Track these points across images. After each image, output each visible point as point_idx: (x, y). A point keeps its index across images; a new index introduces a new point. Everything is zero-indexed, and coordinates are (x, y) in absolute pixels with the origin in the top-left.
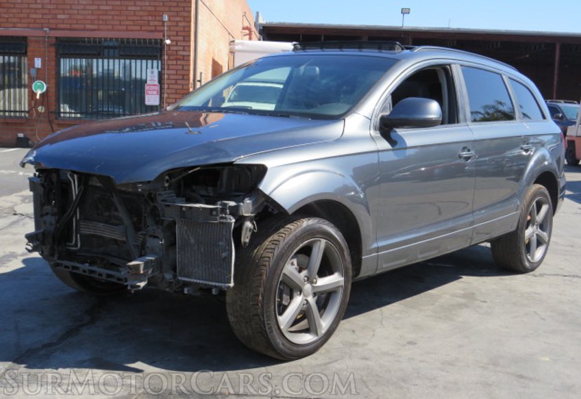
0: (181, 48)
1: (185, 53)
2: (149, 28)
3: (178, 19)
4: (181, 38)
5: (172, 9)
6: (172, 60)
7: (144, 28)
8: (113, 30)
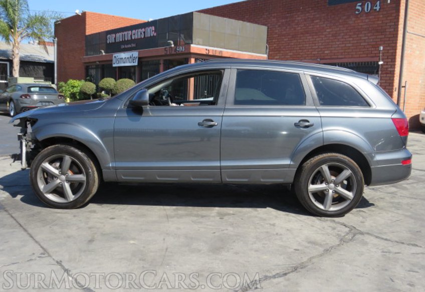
0: (390, 66)
1: (392, 69)
2: (372, 55)
3: (388, 48)
4: (390, 60)
5: (386, 42)
6: (383, 74)
7: (369, 55)
8: (352, 58)
